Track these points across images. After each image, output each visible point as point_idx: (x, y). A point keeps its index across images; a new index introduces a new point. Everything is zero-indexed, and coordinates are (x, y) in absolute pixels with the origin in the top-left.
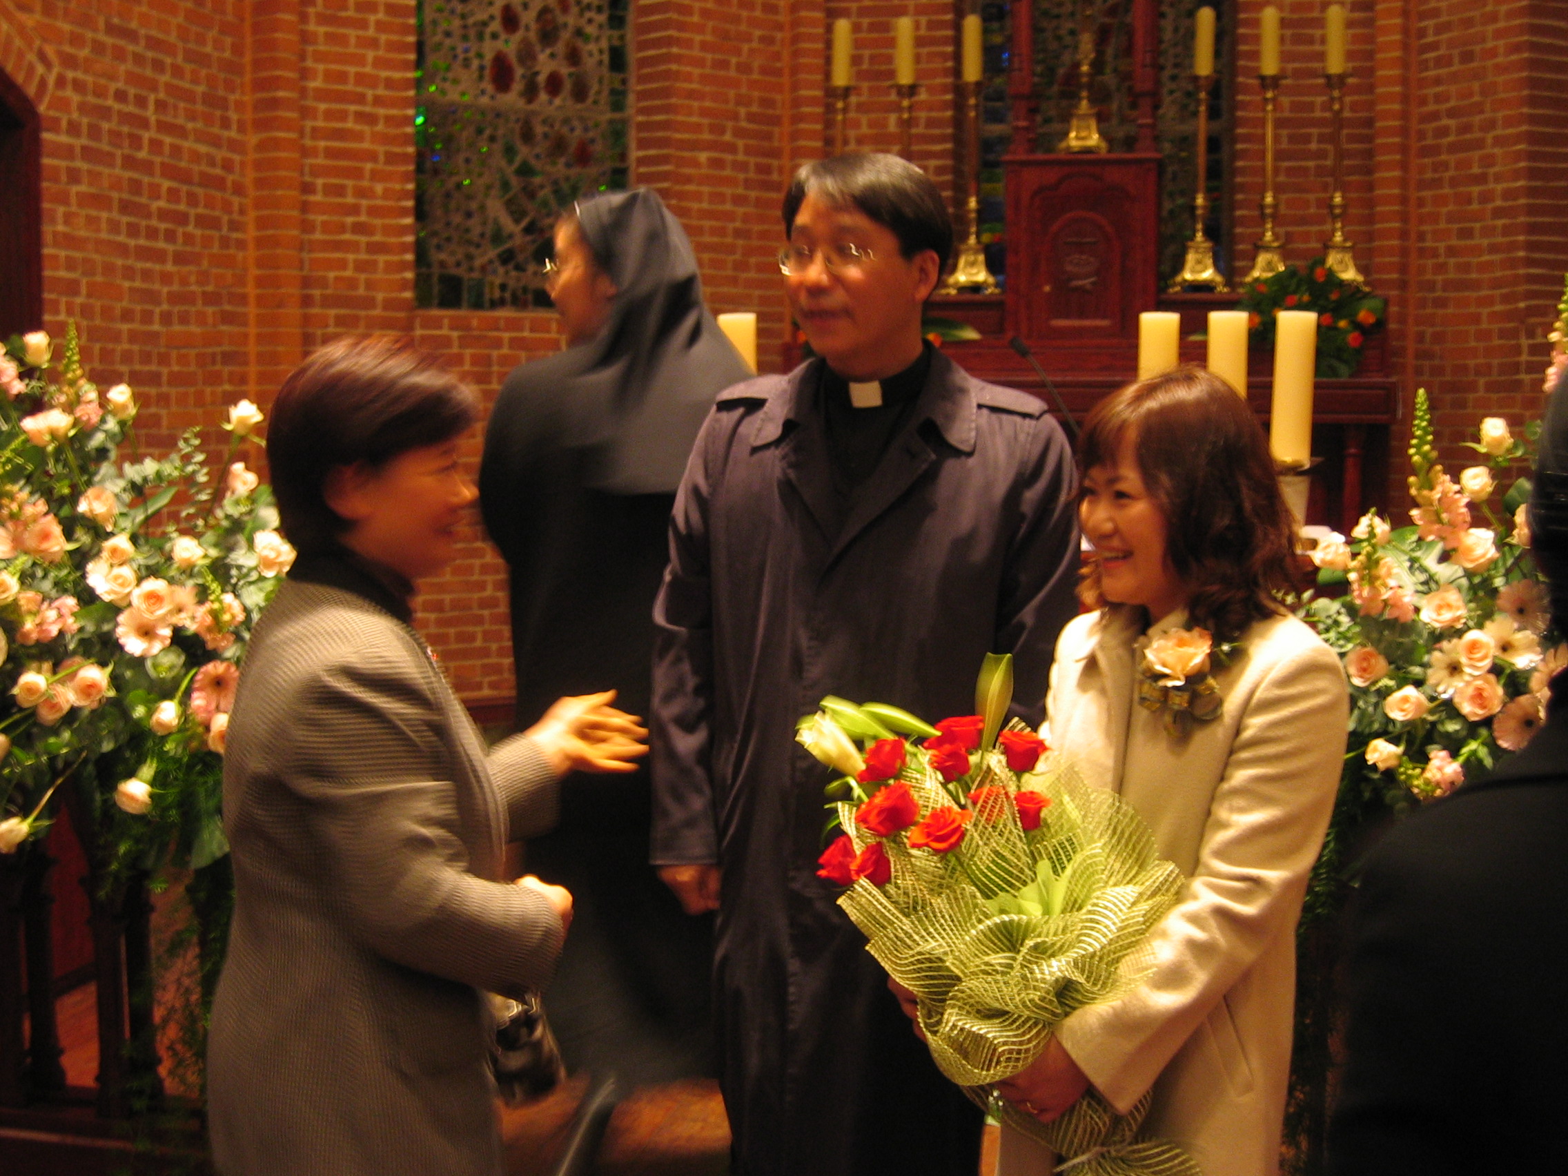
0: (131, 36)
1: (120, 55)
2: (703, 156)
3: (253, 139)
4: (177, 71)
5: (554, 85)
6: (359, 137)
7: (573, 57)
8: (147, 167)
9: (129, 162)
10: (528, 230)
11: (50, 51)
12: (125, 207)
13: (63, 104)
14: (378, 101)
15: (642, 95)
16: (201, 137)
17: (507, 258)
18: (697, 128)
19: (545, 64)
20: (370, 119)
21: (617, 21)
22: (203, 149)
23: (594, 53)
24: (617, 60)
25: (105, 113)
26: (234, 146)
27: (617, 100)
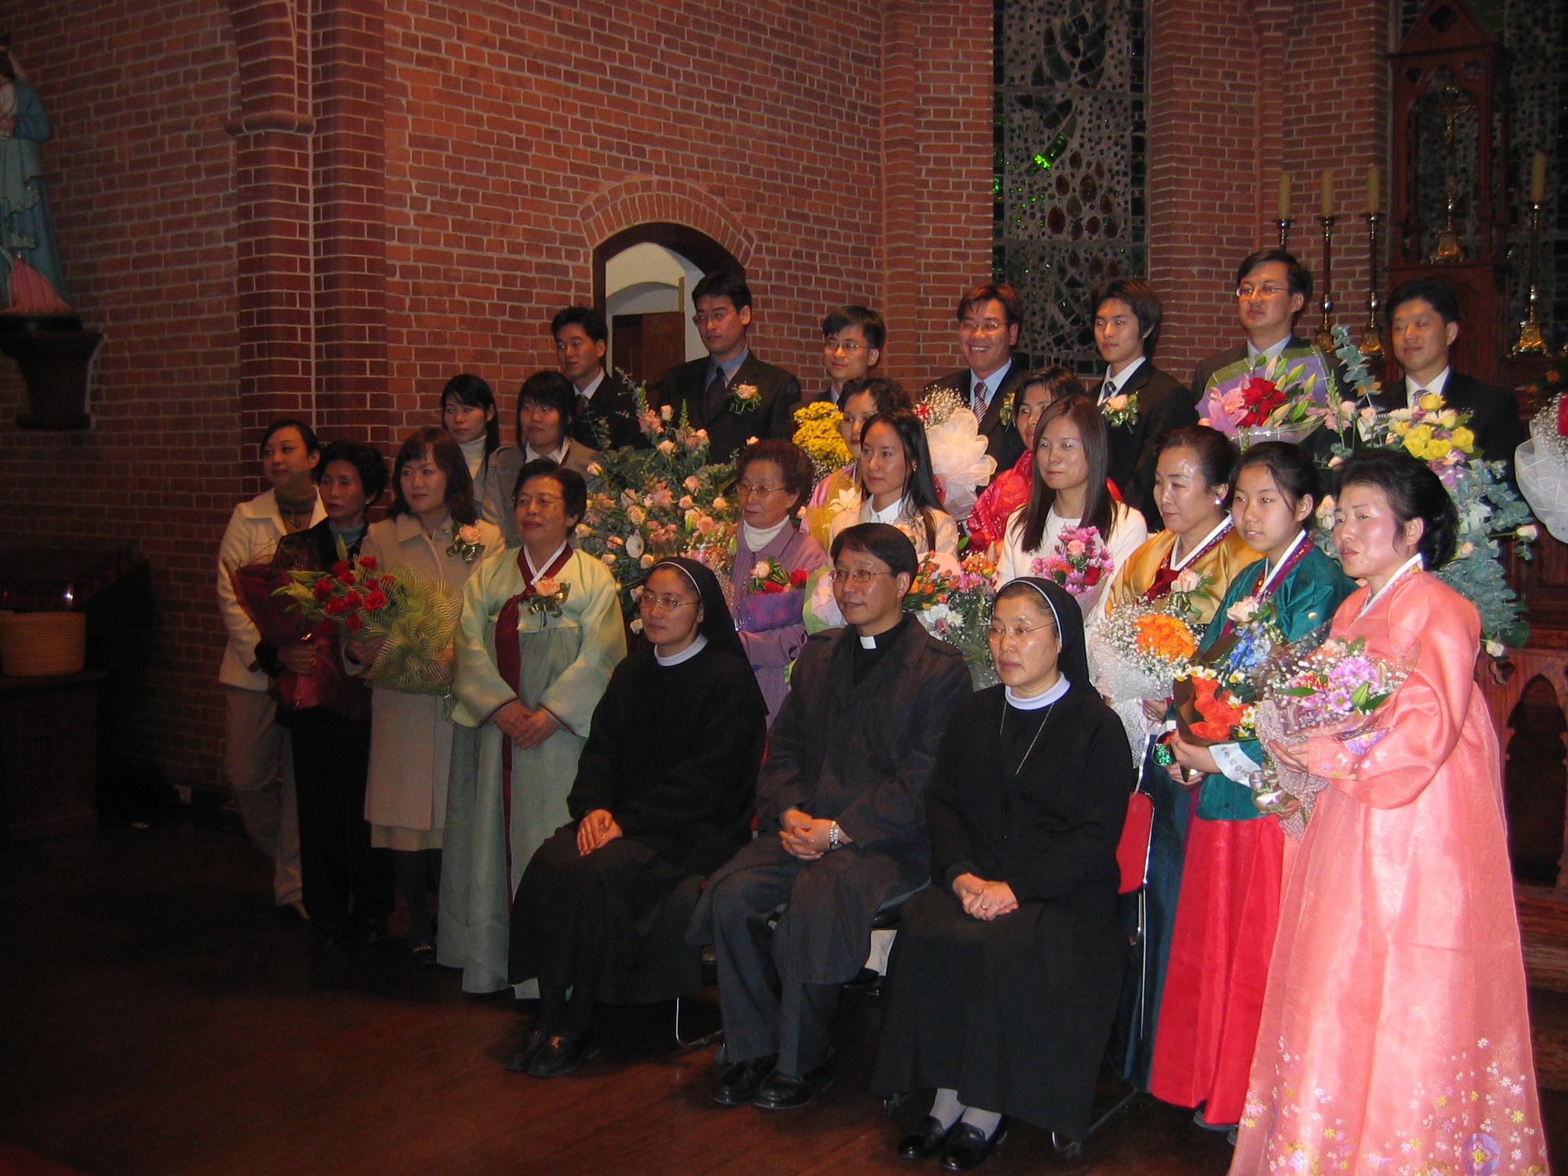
0: (805, 218)
1: (796, 229)
2: (1195, 269)
3: (887, 273)
4: (835, 235)
5: (1093, 225)
6: (957, 268)
7: (1107, 207)
8: (815, 295)
9: (802, 293)
10: (1074, 322)
11: (752, 232)
12: (799, 320)
13: (761, 262)
14: (968, 244)
15: (1155, 230)
16: (850, 274)
17: (1059, 341)
18: (1192, 250)
19: (1087, 214)
20: (964, 256)
21: (1138, 181)
22: (852, 281)
23: (1122, 203)
24: (1138, 207)
25: (788, 265)
26: (874, 277)
27: (1138, 235)
